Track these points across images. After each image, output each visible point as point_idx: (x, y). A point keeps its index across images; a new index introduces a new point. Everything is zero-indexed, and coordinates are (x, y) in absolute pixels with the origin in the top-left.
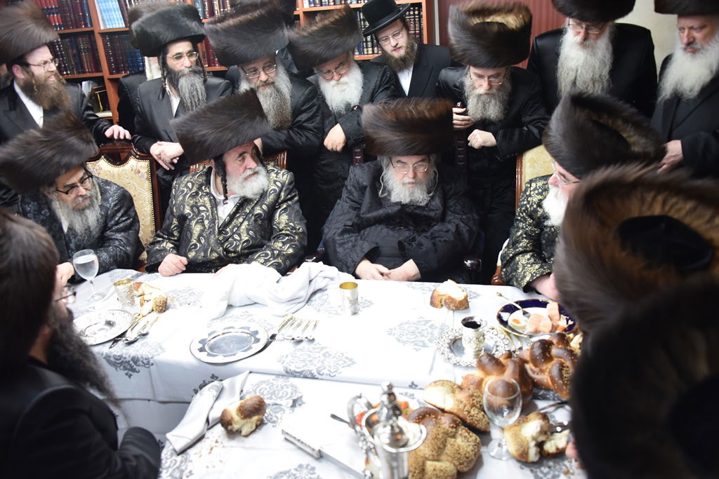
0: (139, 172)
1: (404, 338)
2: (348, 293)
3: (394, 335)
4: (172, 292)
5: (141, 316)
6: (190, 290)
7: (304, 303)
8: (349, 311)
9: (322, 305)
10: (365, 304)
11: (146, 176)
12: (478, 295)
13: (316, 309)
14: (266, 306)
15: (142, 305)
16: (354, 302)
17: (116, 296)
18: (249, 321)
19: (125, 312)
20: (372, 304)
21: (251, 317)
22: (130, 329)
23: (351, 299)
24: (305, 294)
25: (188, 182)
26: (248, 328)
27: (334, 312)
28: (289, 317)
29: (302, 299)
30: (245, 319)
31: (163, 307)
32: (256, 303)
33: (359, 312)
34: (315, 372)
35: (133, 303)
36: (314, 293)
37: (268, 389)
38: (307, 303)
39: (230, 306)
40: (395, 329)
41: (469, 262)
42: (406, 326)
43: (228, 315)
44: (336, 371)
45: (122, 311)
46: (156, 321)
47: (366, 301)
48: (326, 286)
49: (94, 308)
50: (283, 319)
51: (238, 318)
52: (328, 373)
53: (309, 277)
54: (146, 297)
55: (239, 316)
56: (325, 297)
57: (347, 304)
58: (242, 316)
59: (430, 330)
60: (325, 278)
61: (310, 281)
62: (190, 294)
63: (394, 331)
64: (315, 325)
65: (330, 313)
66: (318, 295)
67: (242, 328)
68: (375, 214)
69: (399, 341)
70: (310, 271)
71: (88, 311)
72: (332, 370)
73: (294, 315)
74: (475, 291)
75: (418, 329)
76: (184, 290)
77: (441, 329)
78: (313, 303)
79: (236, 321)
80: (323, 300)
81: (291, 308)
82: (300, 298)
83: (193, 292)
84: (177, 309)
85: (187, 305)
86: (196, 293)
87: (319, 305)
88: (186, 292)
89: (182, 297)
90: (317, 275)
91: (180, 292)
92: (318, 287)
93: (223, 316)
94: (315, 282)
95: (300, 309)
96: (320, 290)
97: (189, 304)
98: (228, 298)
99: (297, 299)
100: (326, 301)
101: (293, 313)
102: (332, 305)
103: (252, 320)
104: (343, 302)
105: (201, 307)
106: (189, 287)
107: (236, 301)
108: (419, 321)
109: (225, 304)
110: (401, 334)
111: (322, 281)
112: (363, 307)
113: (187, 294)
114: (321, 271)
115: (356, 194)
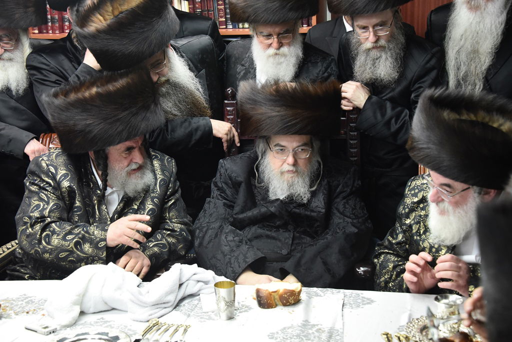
2: (223, 292)
3: (276, 339)
6: (27, 298)
7: (171, 309)
8: (224, 316)
9: (192, 310)
10: (242, 309)
12: (372, 301)
13: (185, 314)
14: (127, 312)
16: (231, 303)
18: (107, 327)
20: (250, 309)
21: (108, 324)
23: (227, 299)
24: (172, 298)
26: (107, 334)
27: (207, 318)
28: (154, 322)
29: (170, 304)
30: (101, 325)
32: (113, 309)
33: (235, 317)
36: (184, 299)
38: (175, 308)
40: (278, 333)
41: (362, 269)
42: (290, 331)
43: (82, 322)
47: (243, 306)
48: (199, 291)
50: (147, 324)
51: (91, 324)
53: (180, 280)
55: (92, 323)
56: (195, 302)
57: (223, 305)
58: (97, 322)
59: (317, 334)
60: (198, 281)
61: (181, 285)
62: (28, 303)
63: (276, 336)
64: (185, 331)
65: (201, 318)
67: (99, 334)
68: (249, 214)
70: (181, 274)
73: (161, 320)
74: (369, 297)
75: (303, 332)
76: (19, 298)
78: (182, 308)
79: (91, 327)
80: (193, 305)
81: (155, 313)
82: (168, 303)
83: (31, 301)
84: (11, 318)
85: (25, 314)
86: (36, 301)
87: (189, 310)
88: (22, 301)
89: (17, 305)
90: (190, 278)
91: (14, 300)
92: (189, 292)
93: (74, 324)
94: (187, 286)
95: (165, 315)
96: (191, 296)
97: (28, 313)
98: (81, 303)
99: (164, 303)
100: (196, 306)
101: (159, 318)
102: (204, 311)
103: (110, 325)
104: (218, 304)
105: (44, 315)
106: (25, 295)
107: (90, 306)
108: (304, 325)
109: (77, 310)
110: (284, 338)
111: (195, 286)
112: (240, 312)
113: (24, 303)
114: (194, 274)
115: (228, 192)
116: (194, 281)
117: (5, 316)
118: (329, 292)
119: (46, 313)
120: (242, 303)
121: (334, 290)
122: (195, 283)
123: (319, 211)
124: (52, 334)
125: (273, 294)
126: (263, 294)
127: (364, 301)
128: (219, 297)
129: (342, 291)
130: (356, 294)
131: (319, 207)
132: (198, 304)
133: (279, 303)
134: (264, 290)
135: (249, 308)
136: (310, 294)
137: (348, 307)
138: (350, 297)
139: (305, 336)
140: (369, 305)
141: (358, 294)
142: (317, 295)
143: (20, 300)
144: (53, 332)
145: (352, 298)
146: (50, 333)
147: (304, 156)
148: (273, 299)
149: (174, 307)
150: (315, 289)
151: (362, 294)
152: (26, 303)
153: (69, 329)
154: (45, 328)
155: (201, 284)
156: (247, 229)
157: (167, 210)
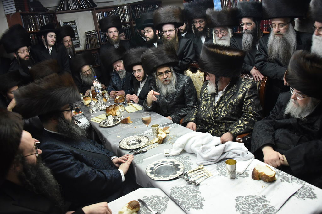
0: (199, 77)
1: (241, 207)
3: (238, 201)
5: (152, 142)
7: (214, 163)
11: (202, 79)
12: (315, 197)
13: (218, 168)
20: (246, 176)
21: (188, 160)
27: (224, 173)
28: (201, 167)
29: (214, 161)
32: (194, 154)
34: (180, 203)
36: (224, 159)
37: (155, 202)
39: (184, 151)
40: (243, 197)
42: (250, 199)
44: (188, 208)
46: (154, 147)
50: (197, 167)
51: (183, 158)
52: (185, 207)
58: (185, 158)
59: (261, 208)
61: (224, 153)
63: (240, 199)
65: (221, 173)
69: (237, 206)
72: (187, 207)
74: (316, 193)
75: (255, 203)
76: (179, 135)
77: (267, 210)
78: (220, 164)
81: (205, 163)
92: (228, 156)
93: (177, 155)
99: (211, 159)
101: (204, 166)
108: (260, 198)
109: (181, 150)
110: (242, 202)
111: (232, 155)
112: (240, 177)
114: (234, 149)
117: (166, 143)
118: (296, 181)
120: (247, 171)
121: (300, 181)
126: (256, 172)
127: (310, 195)
129: (305, 183)
136: (284, 178)
137: (297, 195)
138: (305, 189)
139: (253, 206)
140: (310, 199)
141: (311, 189)
142: (288, 181)
146: (167, 156)
148: (258, 176)
149: (216, 162)
151: (314, 189)
154: (166, 154)
155: (235, 155)
156: (281, 129)
157: (247, 106)
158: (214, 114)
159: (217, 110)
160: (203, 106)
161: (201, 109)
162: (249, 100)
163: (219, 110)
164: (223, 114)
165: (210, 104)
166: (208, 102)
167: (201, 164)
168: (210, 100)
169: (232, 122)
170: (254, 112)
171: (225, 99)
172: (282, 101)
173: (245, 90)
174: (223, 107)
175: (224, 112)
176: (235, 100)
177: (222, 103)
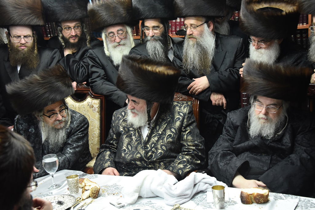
0: (93, 107)
2: (217, 192)
4: (103, 186)
5: (81, 200)
6: (116, 186)
7: (189, 199)
8: (218, 206)
9: (201, 201)
10: (231, 203)
11: (97, 110)
13: (196, 203)
14: (164, 198)
15: (83, 192)
16: (222, 200)
17: (67, 187)
18: (151, 207)
19: (72, 196)
21: (152, 205)
22: (73, 207)
23: (219, 196)
24: (189, 192)
25: (122, 112)
27: (208, 206)
28: (177, 206)
30: (148, 206)
31: (96, 194)
32: (157, 196)
33: (225, 208)
35: (77, 192)
36: (197, 193)
38: (191, 199)
39: (140, 197)
43: (139, 202)
45: (70, 195)
46: (91, 203)
47: (232, 201)
48: (206, 189)
49: (52, 193)
50: (173, 207)
51: (143, 204)
53: (194, 181)
54: (86, 188)
55: (144, 204)
56: (204, 197)
57: (216, 199)
58: (147, 203)
60: (206, 183)
61: (195, 185)
62: (115, 189)
65: (205, 206)
66: (200, 195)
68: (242, 145)
70: (195, 178)
71: (48, 195)
73: (181, 206)
76: (112, 186)
78: (196, 199)
79: (142, 206)
80: (202, 198)
81: (179, 201)
82: (187, 195)
83: (118, 188)
84: (105, 197)
85: (113, 195)
86: (120, 188)
87: (199, 201)
88: (113, 187)
89: (110, 190)
90: (200, 181)
91: (109, 187)
92: (200, 189)
93: (135, 203)
94: (199, 186)
95: (185, 202)
96: (202, 192)
97: (114, 194)
98: (140, 192)
99: (185, 195)
100: (204, 199)
101: (180, 204)
102: (208, 202)
103: (153, 206)
104: (214, 199)
105: (121, 196)
106: (116, 184)
107: (144, 193)
109: (137, 195)
111: (204, 186)
112: (229, 205)
113: (114, 188)
114: (203, 179)
115: (231, 132)
116: (204, 183)
117: (103, 195)
118: (290, 197)
119: (122, 196)
120: (232, 199)
121: (294, 196)
122: (204, 184)
123: (287, 145)
124: (122, 208)
125: (250, 195)
126: (245, 195)
127: (312, 205)
128: (214, 195)
129: (299, 197)
130: (308, 200)
131: (287, 143)
132: (205, 198)
133: (254, 201)
134: (245, 193)
135: (235, 203)
136: (276, 197)
137: (299, 208)
138: (303, 202)
142: (281, 198)
143: (112, 187)
144: (123, 207)
145: (304, 203)
146: (121, 207)
147: (273, 111)
148: (250, 198)
150: (281, 194)
151: (312, 200)
152: (115, 188)
153: (131, 206)
154: (118, 204)
155: (207, 185)
156: (243, 154)
157: (185, 136)
158: (147, 153)
159: (148, 146)
160: (127, 145)
161: (125, 150)
162: (188, 128)
163: (153, 146)
164: (160, 151)
165: (136, 141)
166: (132, 139)
167: (176, 203)
168: (135, 135)
169: (171, 159)
170: (196, 142)
171: (158, 131)
172: (234, 121)
173: (182, 114)
174: (157, 141)
175: (161, 147)
176: (173, 130)
177: (155, 136)
